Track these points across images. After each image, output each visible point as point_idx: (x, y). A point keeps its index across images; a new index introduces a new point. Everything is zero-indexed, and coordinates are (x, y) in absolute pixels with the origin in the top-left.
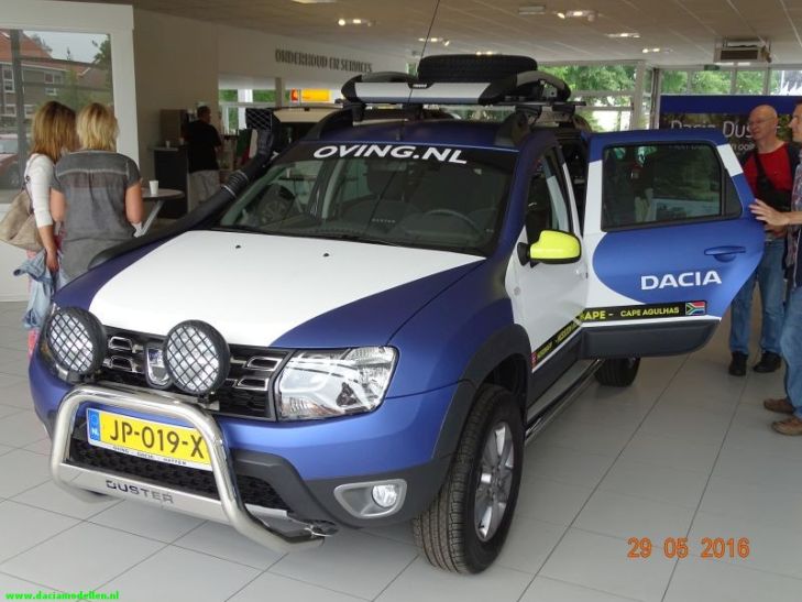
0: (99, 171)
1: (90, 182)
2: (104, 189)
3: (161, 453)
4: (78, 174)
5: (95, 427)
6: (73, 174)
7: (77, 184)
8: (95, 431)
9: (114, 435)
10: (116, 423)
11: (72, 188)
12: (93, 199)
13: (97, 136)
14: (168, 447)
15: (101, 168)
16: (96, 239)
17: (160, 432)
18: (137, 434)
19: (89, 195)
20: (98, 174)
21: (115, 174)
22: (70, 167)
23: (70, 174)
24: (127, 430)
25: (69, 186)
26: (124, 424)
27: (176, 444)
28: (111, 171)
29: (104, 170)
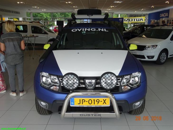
0: (15, 37)
1: (13, 40)
2: (16, 42)
3: (94, 105)
4: (9, 38)
5: (72, 102)
6: (8, 38)
7: (9, 41)
8: (72, 103)
9: (79, 103)
10: (80, 100)
11: (8, 42)
12: (14, 45)
13: (10, 28)
14: (96, 103)
15: (15, 36)
16: (15, 55)
17: (94, 100)
18: (87, 101)
19: (12, 43)
20: (14, 38)
21: (18, 38)
22: (7, 37)
23: (6, 39)
24: (84, 101)
25: (6, 42)
26: (82, 100)
27: (99, 102)
28: (18, 37)
29: (16, 37)
